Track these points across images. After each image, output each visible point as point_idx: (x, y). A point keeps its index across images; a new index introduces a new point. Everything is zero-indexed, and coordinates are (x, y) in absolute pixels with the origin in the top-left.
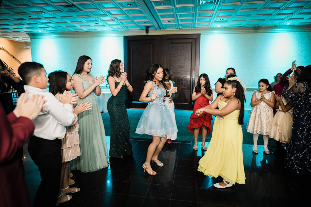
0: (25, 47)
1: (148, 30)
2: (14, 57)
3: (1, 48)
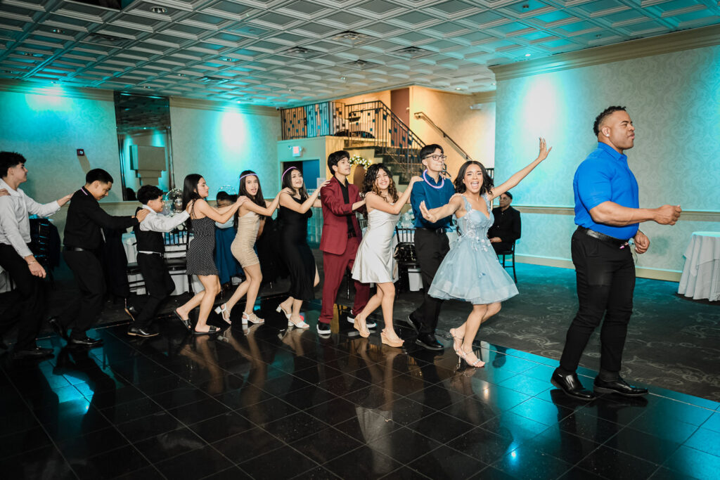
0: (471, 108)
2: (445, 135)
3: (421, 115)
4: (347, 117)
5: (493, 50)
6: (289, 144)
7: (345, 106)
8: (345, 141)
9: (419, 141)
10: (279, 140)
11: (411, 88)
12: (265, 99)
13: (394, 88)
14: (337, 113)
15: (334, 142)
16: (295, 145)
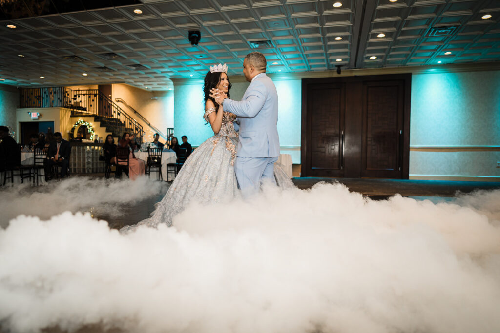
0: (152, 98)
1: (340, 69)
2: (135, 112)
3: (119, 100)
4: (73, 97)
5: (177, 71)
6: (28, 111)
7: (71, 91)
8: (71, 111)
9: (125, 114)
10: (17, 108)
11: (113, 85)
12: (15, 80)
13: (100, 84)
14: (67, 94)
15: (65, 111)
16: (32, 112)
